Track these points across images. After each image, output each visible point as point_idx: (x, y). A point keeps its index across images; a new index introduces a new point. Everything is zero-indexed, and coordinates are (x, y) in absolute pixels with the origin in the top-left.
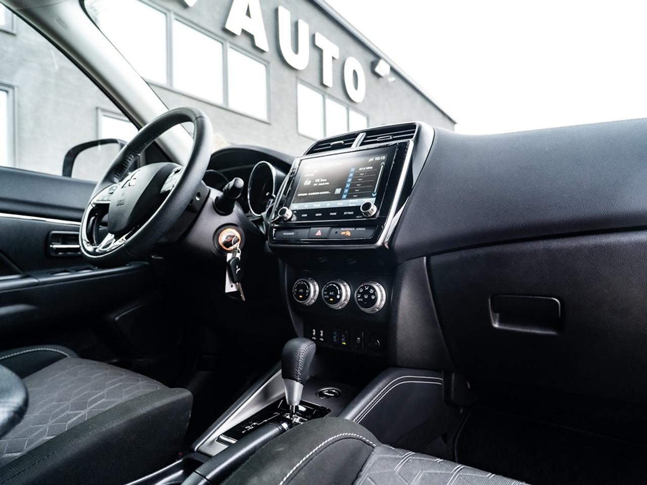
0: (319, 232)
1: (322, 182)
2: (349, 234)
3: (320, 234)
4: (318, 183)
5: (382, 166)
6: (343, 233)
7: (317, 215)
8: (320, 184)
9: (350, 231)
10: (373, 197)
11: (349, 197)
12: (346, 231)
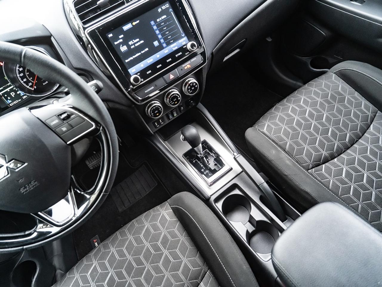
0: (171, 75)
1: (137, 42)
2: (189, 66)
3: (173, 77)
4: (134, 44)
5: (172, 12)
6: (186, 68)
7: (158, 67)
8: (136, 45)
9: (189, 64)
10: (183, 37)
11: (168, 44)
12: (186, 66)
